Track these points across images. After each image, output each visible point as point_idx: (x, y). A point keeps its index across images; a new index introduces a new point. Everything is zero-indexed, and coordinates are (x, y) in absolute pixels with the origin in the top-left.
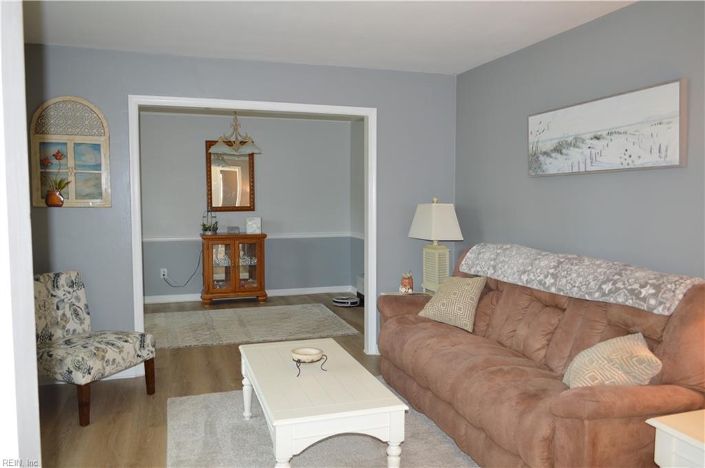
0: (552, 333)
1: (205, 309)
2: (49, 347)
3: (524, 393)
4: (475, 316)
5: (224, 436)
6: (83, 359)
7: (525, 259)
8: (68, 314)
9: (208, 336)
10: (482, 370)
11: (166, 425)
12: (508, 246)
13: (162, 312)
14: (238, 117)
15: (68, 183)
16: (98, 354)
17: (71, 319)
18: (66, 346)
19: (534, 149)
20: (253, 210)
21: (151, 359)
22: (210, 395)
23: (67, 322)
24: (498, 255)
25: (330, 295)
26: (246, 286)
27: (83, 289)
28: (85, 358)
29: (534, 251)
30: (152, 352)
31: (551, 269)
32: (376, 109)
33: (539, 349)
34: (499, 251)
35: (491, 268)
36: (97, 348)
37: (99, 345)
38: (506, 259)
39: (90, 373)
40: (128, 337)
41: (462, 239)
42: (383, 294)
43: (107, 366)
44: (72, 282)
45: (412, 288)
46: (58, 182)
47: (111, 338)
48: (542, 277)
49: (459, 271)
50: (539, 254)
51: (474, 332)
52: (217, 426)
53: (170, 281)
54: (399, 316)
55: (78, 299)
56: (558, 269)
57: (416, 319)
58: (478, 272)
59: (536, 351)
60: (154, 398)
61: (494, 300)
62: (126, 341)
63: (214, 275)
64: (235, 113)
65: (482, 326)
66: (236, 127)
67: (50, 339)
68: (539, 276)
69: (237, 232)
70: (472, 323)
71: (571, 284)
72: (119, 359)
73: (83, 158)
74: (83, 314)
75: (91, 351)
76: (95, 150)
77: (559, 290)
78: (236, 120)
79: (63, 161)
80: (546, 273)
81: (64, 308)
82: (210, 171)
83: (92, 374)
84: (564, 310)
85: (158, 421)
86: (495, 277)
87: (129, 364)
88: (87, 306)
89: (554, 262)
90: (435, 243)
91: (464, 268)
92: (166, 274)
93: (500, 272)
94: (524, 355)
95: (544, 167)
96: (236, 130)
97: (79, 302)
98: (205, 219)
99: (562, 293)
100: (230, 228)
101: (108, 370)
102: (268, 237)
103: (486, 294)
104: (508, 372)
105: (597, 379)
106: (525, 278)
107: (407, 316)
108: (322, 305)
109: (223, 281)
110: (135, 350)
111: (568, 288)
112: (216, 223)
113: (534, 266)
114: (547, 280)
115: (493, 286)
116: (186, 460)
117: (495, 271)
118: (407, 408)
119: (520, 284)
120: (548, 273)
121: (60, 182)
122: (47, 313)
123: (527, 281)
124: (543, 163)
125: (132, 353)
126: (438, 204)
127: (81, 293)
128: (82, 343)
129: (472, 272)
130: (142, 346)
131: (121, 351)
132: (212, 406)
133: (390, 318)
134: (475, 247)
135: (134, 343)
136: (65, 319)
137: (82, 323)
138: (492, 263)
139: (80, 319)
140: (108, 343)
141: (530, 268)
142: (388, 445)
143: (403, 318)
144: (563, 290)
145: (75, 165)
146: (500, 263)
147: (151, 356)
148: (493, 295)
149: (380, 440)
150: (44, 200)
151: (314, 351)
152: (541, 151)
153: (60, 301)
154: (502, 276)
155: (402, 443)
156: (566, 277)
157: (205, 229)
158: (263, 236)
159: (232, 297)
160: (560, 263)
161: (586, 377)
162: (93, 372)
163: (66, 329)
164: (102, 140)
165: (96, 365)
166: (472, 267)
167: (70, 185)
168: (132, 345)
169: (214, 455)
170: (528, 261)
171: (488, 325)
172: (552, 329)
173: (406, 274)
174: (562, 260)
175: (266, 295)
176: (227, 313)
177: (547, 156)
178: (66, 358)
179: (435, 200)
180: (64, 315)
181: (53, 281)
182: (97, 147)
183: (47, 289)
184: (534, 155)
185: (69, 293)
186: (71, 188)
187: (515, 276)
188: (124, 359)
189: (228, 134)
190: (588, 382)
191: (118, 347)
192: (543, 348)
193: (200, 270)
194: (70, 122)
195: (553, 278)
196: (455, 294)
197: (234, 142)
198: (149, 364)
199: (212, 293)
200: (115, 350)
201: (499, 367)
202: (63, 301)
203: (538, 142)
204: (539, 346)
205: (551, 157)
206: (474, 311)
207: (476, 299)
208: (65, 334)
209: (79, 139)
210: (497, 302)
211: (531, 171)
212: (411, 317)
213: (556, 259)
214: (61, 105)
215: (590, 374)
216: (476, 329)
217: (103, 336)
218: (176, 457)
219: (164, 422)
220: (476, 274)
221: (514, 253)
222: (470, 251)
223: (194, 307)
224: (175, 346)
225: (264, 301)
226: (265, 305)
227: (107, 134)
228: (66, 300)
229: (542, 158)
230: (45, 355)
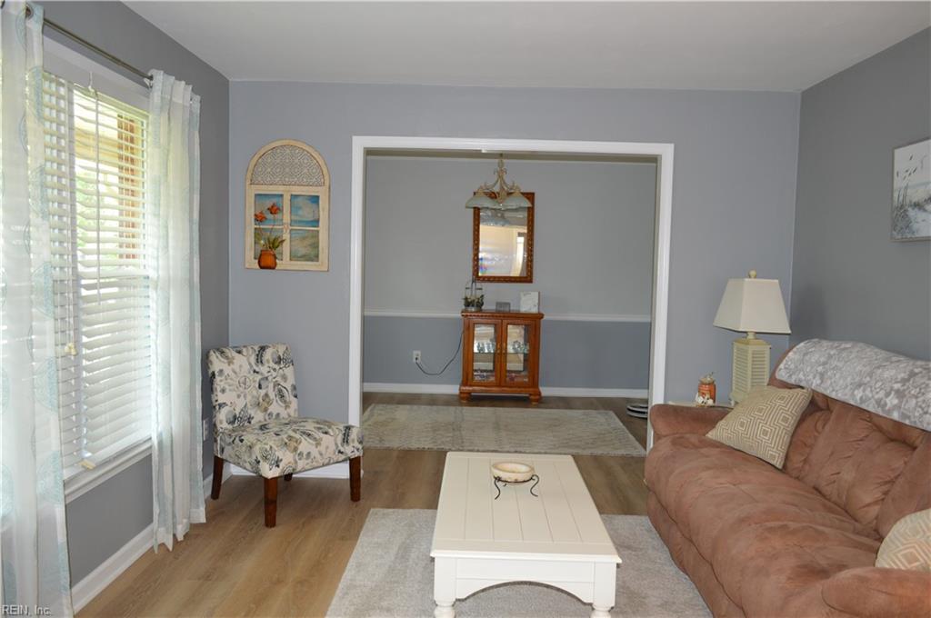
0: (892, 482)
1: (461, 405)
2: (243, 431)
3: (805, 566)
4: (789, 447)
5: (417, 564)
6: (271, 447)
7: (864, 366)
8: (272, 395)
9: (448, 439)
10: (756, 523)
11: (357, 540)
12: (848, 345)
13: (408, 404)
14: (505, 161)
15: (282, 241)
16: (288, 444)
17: (274, 402)
18: (260, 432)
19: (901, 198)
20: (531, 281)
21: (356, 458)
22: (421, 511)
23: (270, 403)
24: (830, 357)
25: (628, 400)
26: (516, 380)
27: (291, 366)
28: (274, 447)
29: (883, 354)
30: (358, 450)
31: (897, 382)
32: (672, 145)
33: (869, 505)
34: (832, 353)
35: (818, 377)
36: (290, 438)
37: (292, 434)
38: (840, 364)
39: (278, 466)
40: (330, 427)
41: (790, 332)
42: (671, 403)
43: (300, 459)
44: (279, 357)
45: (713, 398)
46: (271, 240)
47: (310, 426)
48: (882, 394)
49: (776, 379)
50: (887, 360)
51: (784, 470)
52: (414, 550)
53: (424, 367)
54: (677, 436)
55: (284, 378)
56: (907, 384)
57: (701, 441)
58: (800, 381)
59: (864, 507)
60: (356, 506)
61: (819, 425)
62: (326, 433)
63: (475, 364)
64: (501, 155)
65: (797, 460)
66: (501, 173)
67: (250, 422)
68: (877, 393)
69: (507, 309)
70: (782, 455)
71: (923, 409)
72: (315, 452)
73: (300, 212)
74: (289, 397)
75: (282, 440)
76: (313, 202)
77: (904, 416)
78: (501, 165)
79: (278, 216)
80: (888, 390)
81: (267, 387)
82: (478, 230)
83: (281, 467)
84: (914, 448)
85: (350, 534)
86: (821, 390)
87: (327, 461)
88: (294, 388)
89: (905, 372)
90: (751, 336)
91: (782, 374)
92: (419, 357)
93: (829, 382)
94: (846, 512)
95: (915, 226)
96: (500, 177)
97: (285, 381)
98: (469, 291)
99: (907, 422)
100: (498, 304)
101: (301, 464)
102: (545, 318)
103: (811, 414)
104: (794, 532)
105: (917, 560)
106: (859, 394)
107: (688, 435)
108: (612, 414)
109: (491, 371)
110: (336, 444)
111: (917, 414)
112: (482, 296)
113: (874, 377)
114: (888, 400)
115: (821, 403)
116: (360, 586)
117: (822, 382)
118: (620, 561)
119: (852, 403)
120: (892, 389)
121: (274, 240)
122: (247, 391)
123: (861, 398)
124: (912, 219)
125: (333, 447)
126: (756, 280)
127: (289, 371)
128: (276, 429)
129: (792, 381)
130: (346, 440)
131: (318, 444)
132: (418, 525)
133: (665, 436)
134: (802, 344)
135: (335, 436)
136: (267, 400)
137: (287, 407)
138: (820, 369)
139: (285, 402)
140: (304, 433)
141: (868, 379)
142: (593, 609)
143: (682, 437)
144: (909, 417)
145: (291, 220)
146: (831, 369)
147: (357, 454)
148: (819, 417)
149: (579, 600)
150: (257, 261)
151: (524, 468)
152: (910, 202)
153: (262, 379)
154: (831, 389)
155: (612, 608)
156: (917, 397)
157: (468, 303)
158: (540, 316)
159: (495, 391)
160: (912, 375)
161: (899, 555)
162: (281, 465)
163: (269, 412)
164: (321, 192)
165: (287, 458)
166: (794, 373)
167: (284, 244)
168: (333, 438)
169: (396, 585)
170: (868, 369)
171: (805, 461)
172: (892, 476)
173: (706, 377)
174: (916, 371)
175: (539, 394)
176: (486, 412)
177: (920, 209)
178: (255, 445)
179: (753, 273)
180: (267, 395)
181: (258, 355)
182: (315, 199)
183: (250, 364)
184: (901, 209)
185: (275, 370)
186: (286, 248)
187: (847, 391)
188: (321, 454)
189: (490, 183)
190: (902, 563)
191: (315, 439)
192: (876, 503)
193: (460, 355)
194: (287, 170)
195: (897, 398)
196: (760, 410)
197: (498, 193)
198: (354, 464)
199: (471, 386)
200: (311, 441)
201: (785, 523)
202: (267, 378)
203: (906, 188)
204: (868, 499)
205: (925, 210)
206: (787, 439)
207: (792, 421)
208: (267, 418)
209: (297, 190)
210: (823, 427)
211: (895, 233)
212: (694, 439)
213: (910, 368)
214: (278, 151)
215: (905, 552)
216: (789, 465)
217: (302, 424)
218: (351, 580)
219: (357, 536)
220: (797, 383)
221: (853, 356)
222: (795, 349)
223: (447, 401)
224: (406, 446)
225: (537, 401)
226: (538, 407)
227: (327, 183)
228: (270, 378)
229: (912, 213)
230: (237, 439)
